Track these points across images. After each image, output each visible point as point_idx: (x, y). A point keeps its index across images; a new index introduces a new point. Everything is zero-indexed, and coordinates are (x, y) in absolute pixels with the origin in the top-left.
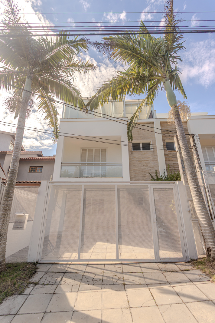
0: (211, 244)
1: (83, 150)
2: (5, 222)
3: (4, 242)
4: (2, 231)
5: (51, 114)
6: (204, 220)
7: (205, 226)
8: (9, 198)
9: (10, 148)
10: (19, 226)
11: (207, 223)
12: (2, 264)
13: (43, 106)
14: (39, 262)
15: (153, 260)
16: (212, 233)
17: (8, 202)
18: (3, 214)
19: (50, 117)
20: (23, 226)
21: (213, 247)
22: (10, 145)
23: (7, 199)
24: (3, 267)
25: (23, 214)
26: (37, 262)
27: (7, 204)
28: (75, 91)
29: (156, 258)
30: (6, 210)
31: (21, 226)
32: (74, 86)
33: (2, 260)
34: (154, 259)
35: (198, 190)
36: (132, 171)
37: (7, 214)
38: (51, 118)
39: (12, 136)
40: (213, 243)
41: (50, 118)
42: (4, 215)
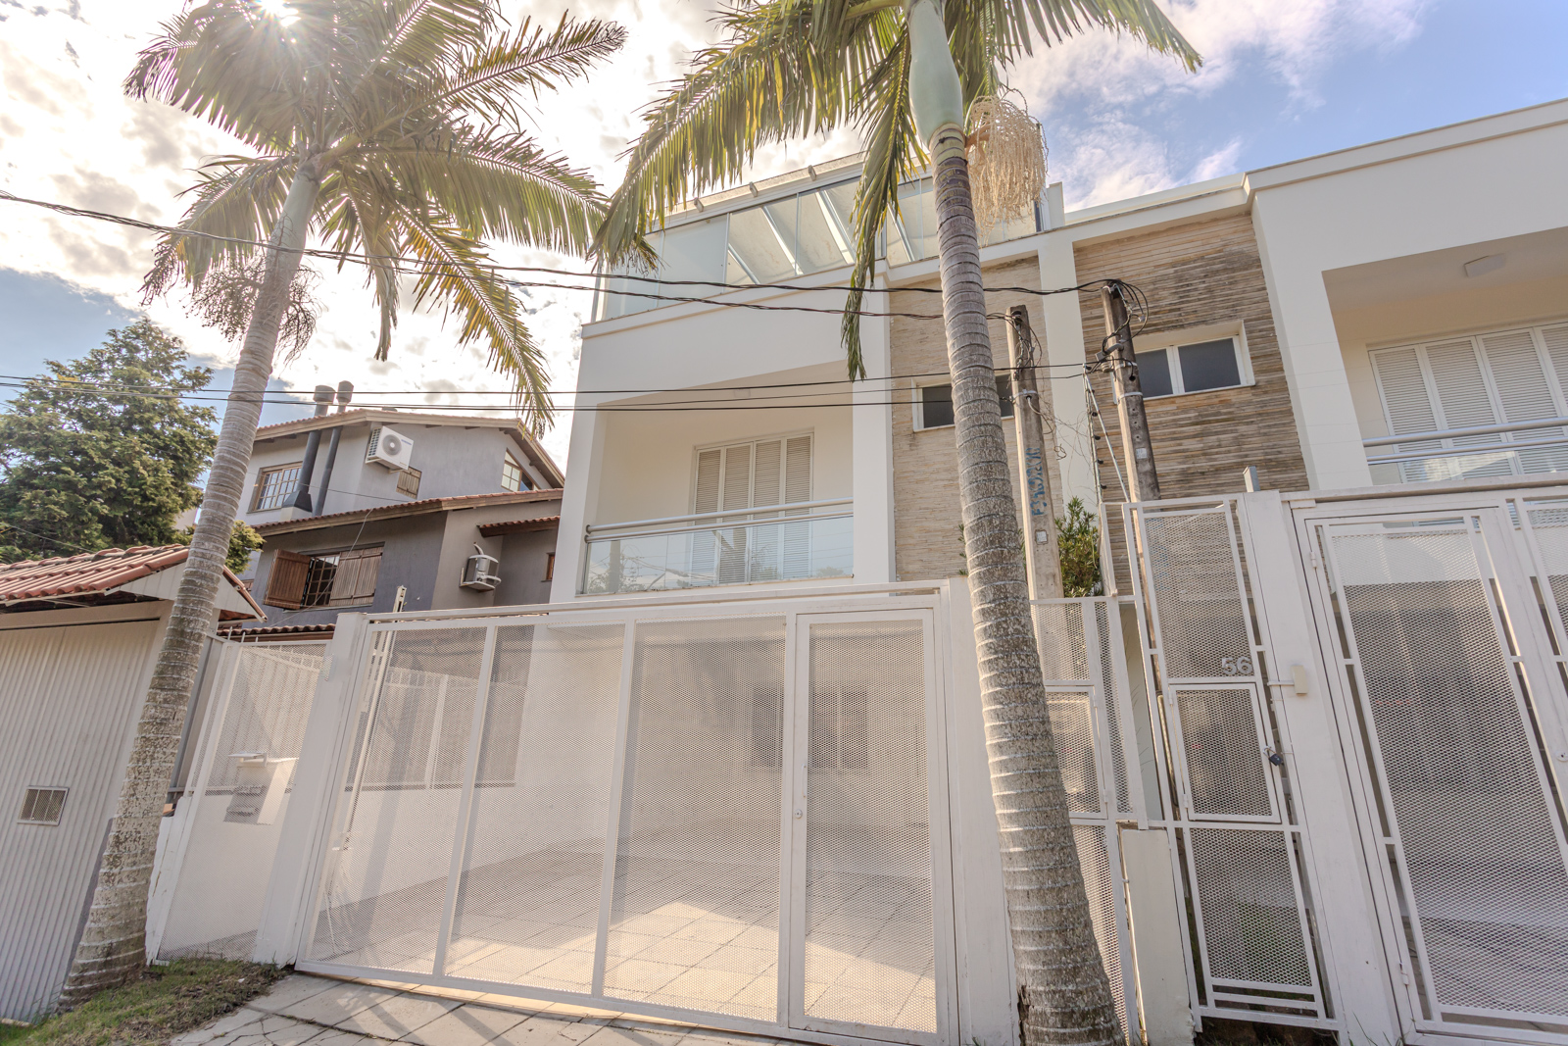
0: (1032, 967)
1: (703, 456)
2: (141, 787)
3: (129, 869)
4: (123, 824)
5: (483, 312)
6: (1010, 816)
7: (1012, 850)
8: (162, 690)
9: (505, 482)
10: (244, 810)
11: (1026, 832)
12: (114, 957)
13: (436, 281)
14: (296, 968)
15: (769, 1024)
16: (1044, 903)
17: (156, 707)
18: (135, 756)
19: (487, 324)
20: (257, 810)
21: (1041, 988)
22: (507, 469)
23: (156, 694)
24: (118, 968)
25: (262, 760)
26: (290, 968)
27: (152, 717)
28: (558, 179)
29: (785, 1018)
30: (148, 739)
31: (250, 810)
32: (549, 160)
33: (114, 941)
34: (773, 1019)
35: (998, 626)
36: (911, 541)
37: (152, 758)
38: (492, 332)
39: (507, 431)
40: (1040, 967)
41: (485, 332)
42: (138, 761)
